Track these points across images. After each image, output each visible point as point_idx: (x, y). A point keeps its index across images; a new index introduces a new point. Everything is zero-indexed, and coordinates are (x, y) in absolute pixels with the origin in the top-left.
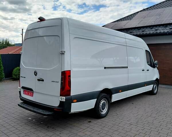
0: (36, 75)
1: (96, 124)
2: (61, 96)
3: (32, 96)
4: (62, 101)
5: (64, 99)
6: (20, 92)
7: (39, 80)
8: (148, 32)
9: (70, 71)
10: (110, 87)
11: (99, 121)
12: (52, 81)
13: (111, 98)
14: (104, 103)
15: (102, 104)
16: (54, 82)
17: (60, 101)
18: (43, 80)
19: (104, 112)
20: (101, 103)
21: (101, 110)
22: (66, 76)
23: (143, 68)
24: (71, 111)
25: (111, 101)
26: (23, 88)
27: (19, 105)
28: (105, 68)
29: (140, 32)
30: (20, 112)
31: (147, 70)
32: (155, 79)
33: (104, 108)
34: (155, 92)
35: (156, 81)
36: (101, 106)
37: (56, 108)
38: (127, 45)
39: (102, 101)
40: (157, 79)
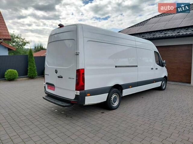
0: (56, 73)
1: (108, 115)
2: (76, 90)
3: (54, 90)
4: (77, 94)
5: (78, 93)
6: (45, 87)
7: (59, 77)
8: (158, 36)
9: (84, 69)
10: (121, 83)
11: (111, 112)
12: (69, 78)
13: (122, 92)
14: (115, 96)
15: (114, 98)
16: (71, 78)
17: (76, 95)
18: (62, 77)
19: (116, 104)
20: (112, 97)
21: (112, 103)
22: (80, 74)
23: (152, 67)
24: (85, 103)
25: (122, 96)
26: (47, 83)
27: (43, 98)
28: (116, 67)
29: (151, 36)
30: (46, 103)
31: (156, 69)
32: (163, 76)
33: (115, 101)
34: (163, 88)
35: (164, 78)
36: (112, 100)
37: (73, 100)
38: (137, 47)
39: (113, 95)
40: (165, 77)
